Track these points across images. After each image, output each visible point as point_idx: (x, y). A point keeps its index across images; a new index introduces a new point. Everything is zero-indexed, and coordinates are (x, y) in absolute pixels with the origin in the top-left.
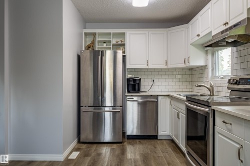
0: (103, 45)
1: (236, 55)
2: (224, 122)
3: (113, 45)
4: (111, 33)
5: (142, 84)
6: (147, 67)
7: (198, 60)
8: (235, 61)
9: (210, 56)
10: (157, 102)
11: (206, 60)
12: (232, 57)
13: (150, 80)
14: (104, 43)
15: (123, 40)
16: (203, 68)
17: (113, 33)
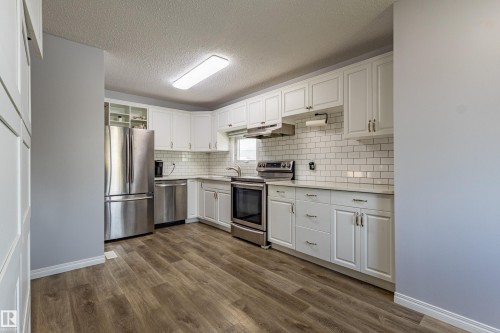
0: (118, 120)
1: (261, 145)
2: (278, 191)
3: (132, 121)
4: (129, 106)
6: (172, 149)
7: (223, 145)
8: (261, 150)
9: (233, 143)
10: (186, 186)
11: (230, 146)
12: (258, 148)
13: (170, 163)
14: (120, 117)
15: (144, 117)
16: (226, 154)
17: (132, 107)
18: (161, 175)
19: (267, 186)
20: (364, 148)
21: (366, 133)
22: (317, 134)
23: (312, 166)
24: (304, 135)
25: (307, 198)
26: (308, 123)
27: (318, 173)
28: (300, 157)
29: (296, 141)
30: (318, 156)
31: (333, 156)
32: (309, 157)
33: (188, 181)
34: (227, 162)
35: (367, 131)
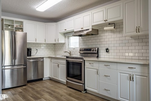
0: (8, 27)
2: (90, 63)
3: (15, 28)
4: (14, 20)
5: (32, 51)
6: (36, 42)
7: (62, 40)
9: (67, 39)
10: (43, 61)
11: (65, 40)
13: (35, 49)
14: (9, 26)
15: (22, 26)
17: (15, 21)
18: (30, 56)
19: (84, 60)
20: (134, 41)
21: (135, 33)
23: (107, 50)
24: (103, 35)
25: (105, 67)
26: (105, 28)
27: (110, 54)
28: (101, 46)
29: (99, 38)
30: (110, 45)
31: (118, 45)
32: (106, 46)
33: (44, 58)
34: (64, 49)
35: (135, 32)
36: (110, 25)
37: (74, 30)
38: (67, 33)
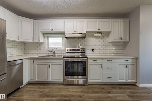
2: (93, 60)
11: (44, 40)
22: (95, 39)
23: (93, 50)
24: (89, 39)
25: (108, 62)
28: (87, 47)
29: (85, 41)
30: (95, 47)
31: (100, 47)
32: (91, 47)
33: (24, 60)
34: (42, 49)
35: (119, 40)
36: (98, 33)
37: (64, 31)
38: (47, 33)
